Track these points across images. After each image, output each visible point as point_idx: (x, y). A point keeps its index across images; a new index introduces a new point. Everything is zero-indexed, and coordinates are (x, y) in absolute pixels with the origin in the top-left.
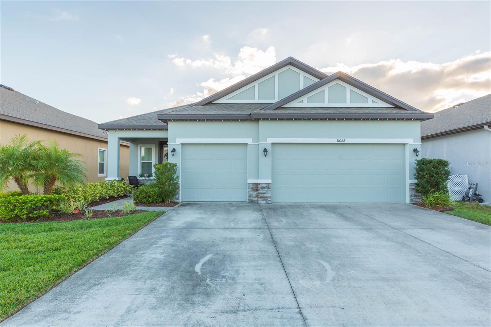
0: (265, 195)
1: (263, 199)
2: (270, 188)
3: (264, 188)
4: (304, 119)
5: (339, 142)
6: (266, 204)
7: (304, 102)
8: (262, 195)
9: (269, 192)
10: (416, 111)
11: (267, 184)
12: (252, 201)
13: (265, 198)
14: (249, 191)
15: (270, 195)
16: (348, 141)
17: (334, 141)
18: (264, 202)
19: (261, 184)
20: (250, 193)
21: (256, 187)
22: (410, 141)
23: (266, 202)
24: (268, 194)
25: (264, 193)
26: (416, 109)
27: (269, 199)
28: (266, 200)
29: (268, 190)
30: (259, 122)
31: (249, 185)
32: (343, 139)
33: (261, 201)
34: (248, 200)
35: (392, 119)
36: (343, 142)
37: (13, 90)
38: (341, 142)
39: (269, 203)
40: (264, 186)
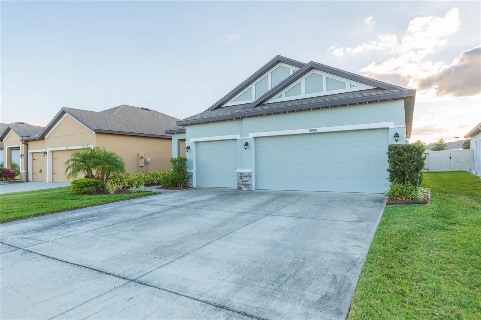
0: (247, 183)
1: (246, 186)
2: (251, 177)
3: (247, 176)
4: (274, 114)
5: (311, 132)
6: (248, 190)
7: (283, 97)
8: (245, 183)
9: (250, 180)
10: (398, 89)
11: (248, 173)
12: (240, 188)
13: (247, 185)
14: (238, 179)
15: (251, 183)
16: (319, 130)
17: (306, 131)
18: (246, 189)
19: (244, 173)
20: (239, 181)
21: (241, 176)
22: (391, 125)
23: (248, 189)
24: (250, 182)
25: (247, 181)
26: (398, 88)
27: (250, 187)
28: (249, 187)
29: (249, 179)
30: (242, 120)
31: (238, 174)
32: (315, 129)
33: (244, 188)
34: (238, 187)
35: (363, 103)
36: (315, 132)
37: (149, 110)
38: (313, 132)
39: (250, 190)
40: (246, 175)
